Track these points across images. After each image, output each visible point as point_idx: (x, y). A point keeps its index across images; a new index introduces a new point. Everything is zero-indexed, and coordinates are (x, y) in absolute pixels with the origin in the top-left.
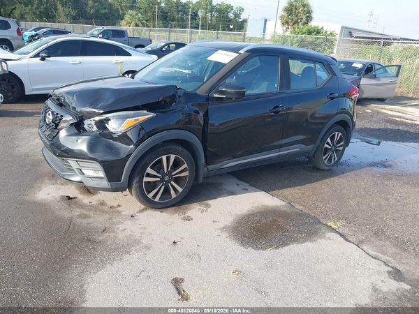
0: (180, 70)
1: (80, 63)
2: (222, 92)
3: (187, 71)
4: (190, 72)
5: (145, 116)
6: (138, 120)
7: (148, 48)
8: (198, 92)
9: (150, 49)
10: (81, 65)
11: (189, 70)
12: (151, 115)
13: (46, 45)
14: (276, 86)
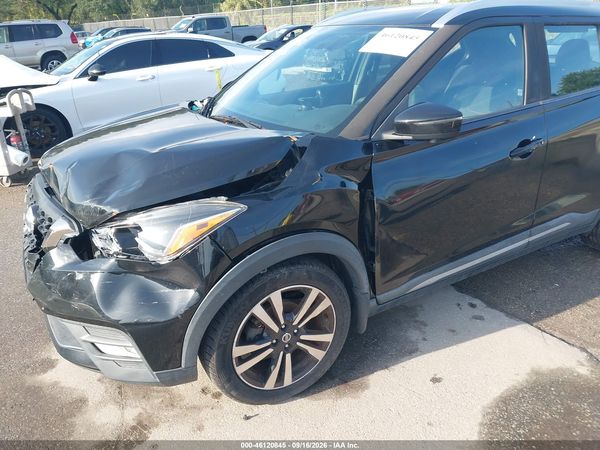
0: (314, 69)
1: (154, 78)
2: (402, 129)
3: (324, 70)
4: (330, 70)
5: (222, 211)
6: (205, 225)
7: (261, 40)
8: (345, 134)
9: (264, 41)
10: (155, 81)
11: (328, 66)
12: (237, 208)
13: (97, 55)
14: (520, 93)
